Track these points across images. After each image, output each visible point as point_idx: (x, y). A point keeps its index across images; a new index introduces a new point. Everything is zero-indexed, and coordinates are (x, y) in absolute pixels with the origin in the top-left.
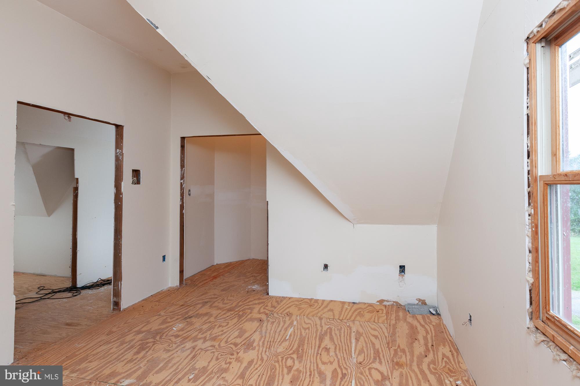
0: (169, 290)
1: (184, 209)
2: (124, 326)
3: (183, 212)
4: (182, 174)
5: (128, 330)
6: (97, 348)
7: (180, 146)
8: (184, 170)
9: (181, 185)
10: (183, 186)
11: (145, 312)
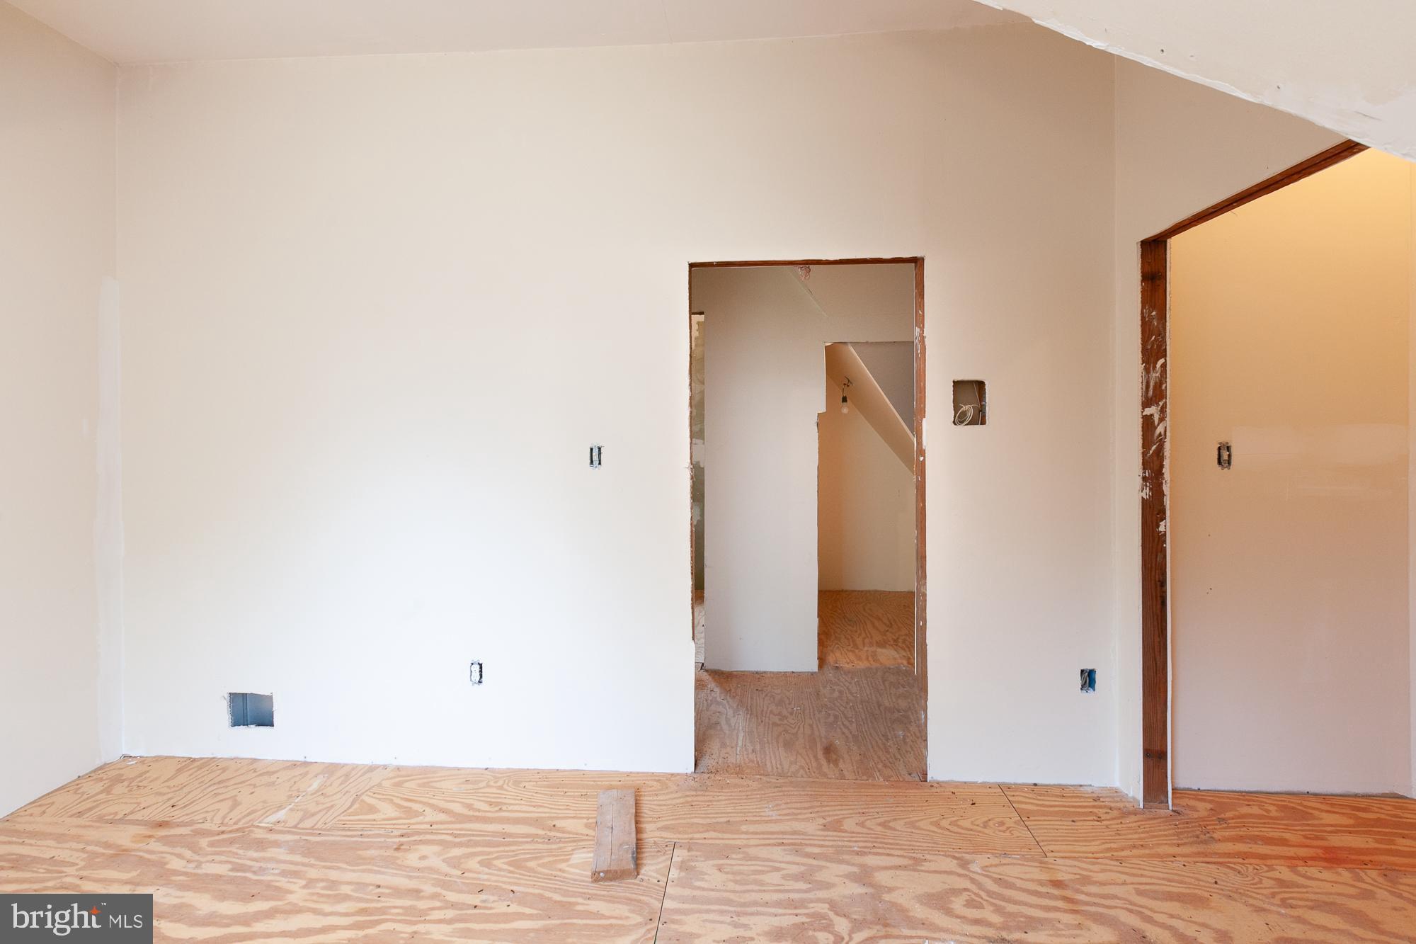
0: (1097, 799)
1: (1163, 518)
2: (872, 829)
3: (1162, 529)
4: (1152, 384)
5: (860, 847)
6: (769, 845)
7: (1140, 278)
8: (1164, 366)
9: (1148, 423)
10: (1160, 429)
11: (958, 826)
